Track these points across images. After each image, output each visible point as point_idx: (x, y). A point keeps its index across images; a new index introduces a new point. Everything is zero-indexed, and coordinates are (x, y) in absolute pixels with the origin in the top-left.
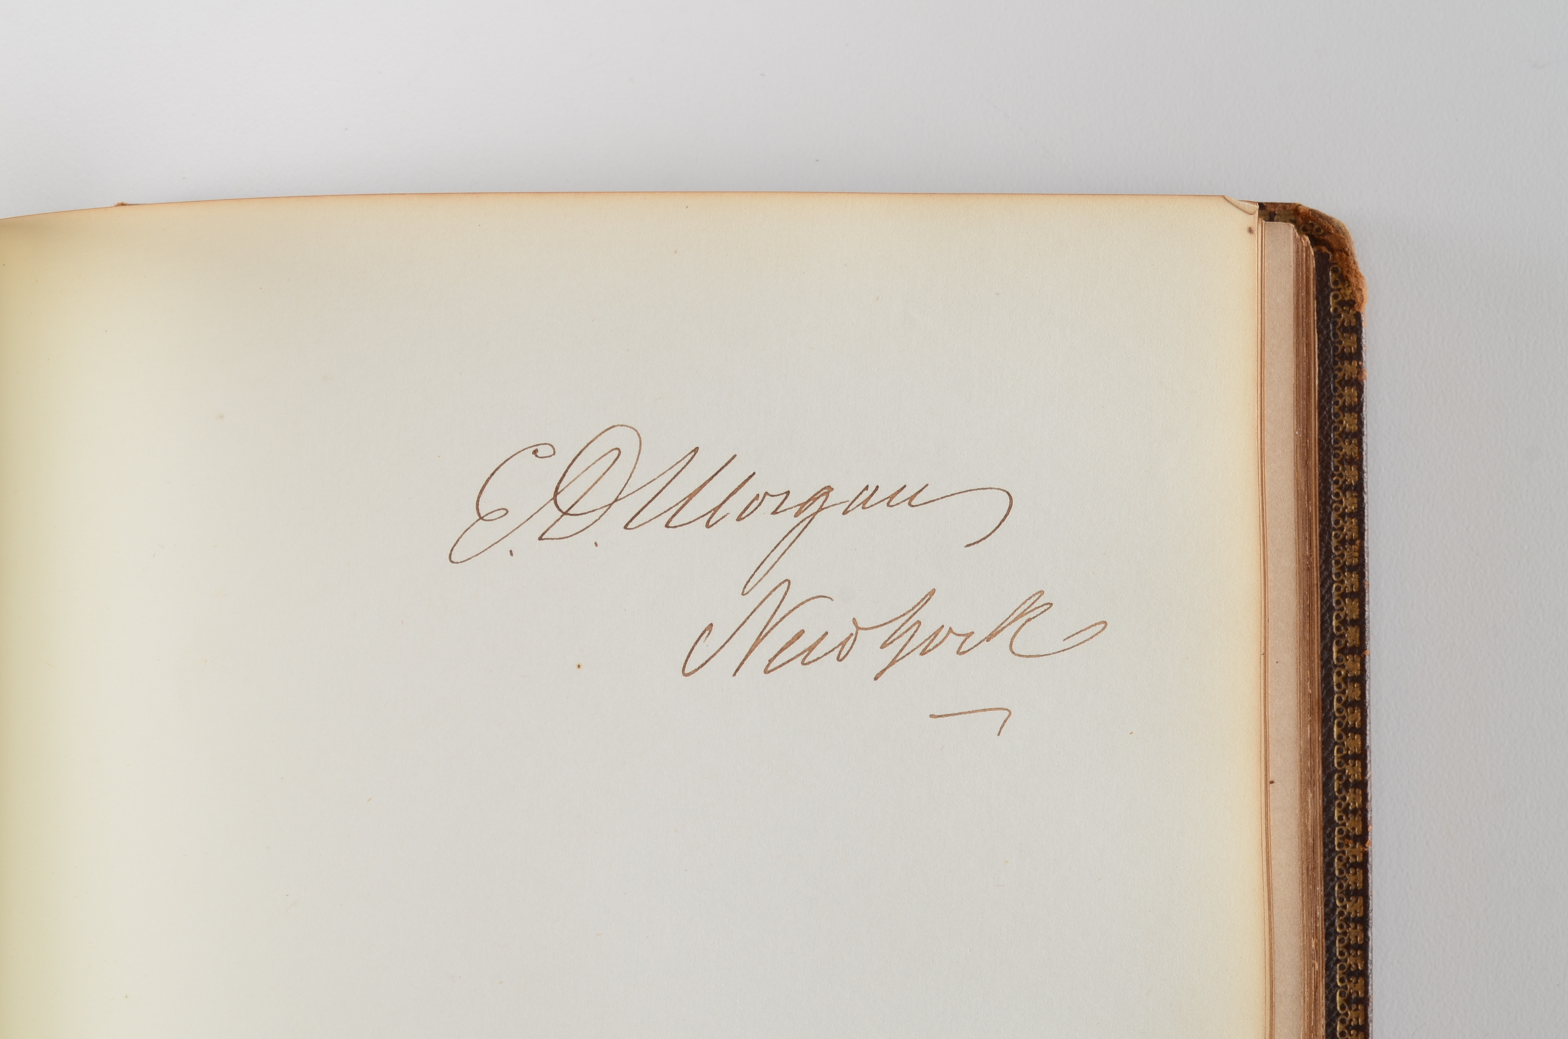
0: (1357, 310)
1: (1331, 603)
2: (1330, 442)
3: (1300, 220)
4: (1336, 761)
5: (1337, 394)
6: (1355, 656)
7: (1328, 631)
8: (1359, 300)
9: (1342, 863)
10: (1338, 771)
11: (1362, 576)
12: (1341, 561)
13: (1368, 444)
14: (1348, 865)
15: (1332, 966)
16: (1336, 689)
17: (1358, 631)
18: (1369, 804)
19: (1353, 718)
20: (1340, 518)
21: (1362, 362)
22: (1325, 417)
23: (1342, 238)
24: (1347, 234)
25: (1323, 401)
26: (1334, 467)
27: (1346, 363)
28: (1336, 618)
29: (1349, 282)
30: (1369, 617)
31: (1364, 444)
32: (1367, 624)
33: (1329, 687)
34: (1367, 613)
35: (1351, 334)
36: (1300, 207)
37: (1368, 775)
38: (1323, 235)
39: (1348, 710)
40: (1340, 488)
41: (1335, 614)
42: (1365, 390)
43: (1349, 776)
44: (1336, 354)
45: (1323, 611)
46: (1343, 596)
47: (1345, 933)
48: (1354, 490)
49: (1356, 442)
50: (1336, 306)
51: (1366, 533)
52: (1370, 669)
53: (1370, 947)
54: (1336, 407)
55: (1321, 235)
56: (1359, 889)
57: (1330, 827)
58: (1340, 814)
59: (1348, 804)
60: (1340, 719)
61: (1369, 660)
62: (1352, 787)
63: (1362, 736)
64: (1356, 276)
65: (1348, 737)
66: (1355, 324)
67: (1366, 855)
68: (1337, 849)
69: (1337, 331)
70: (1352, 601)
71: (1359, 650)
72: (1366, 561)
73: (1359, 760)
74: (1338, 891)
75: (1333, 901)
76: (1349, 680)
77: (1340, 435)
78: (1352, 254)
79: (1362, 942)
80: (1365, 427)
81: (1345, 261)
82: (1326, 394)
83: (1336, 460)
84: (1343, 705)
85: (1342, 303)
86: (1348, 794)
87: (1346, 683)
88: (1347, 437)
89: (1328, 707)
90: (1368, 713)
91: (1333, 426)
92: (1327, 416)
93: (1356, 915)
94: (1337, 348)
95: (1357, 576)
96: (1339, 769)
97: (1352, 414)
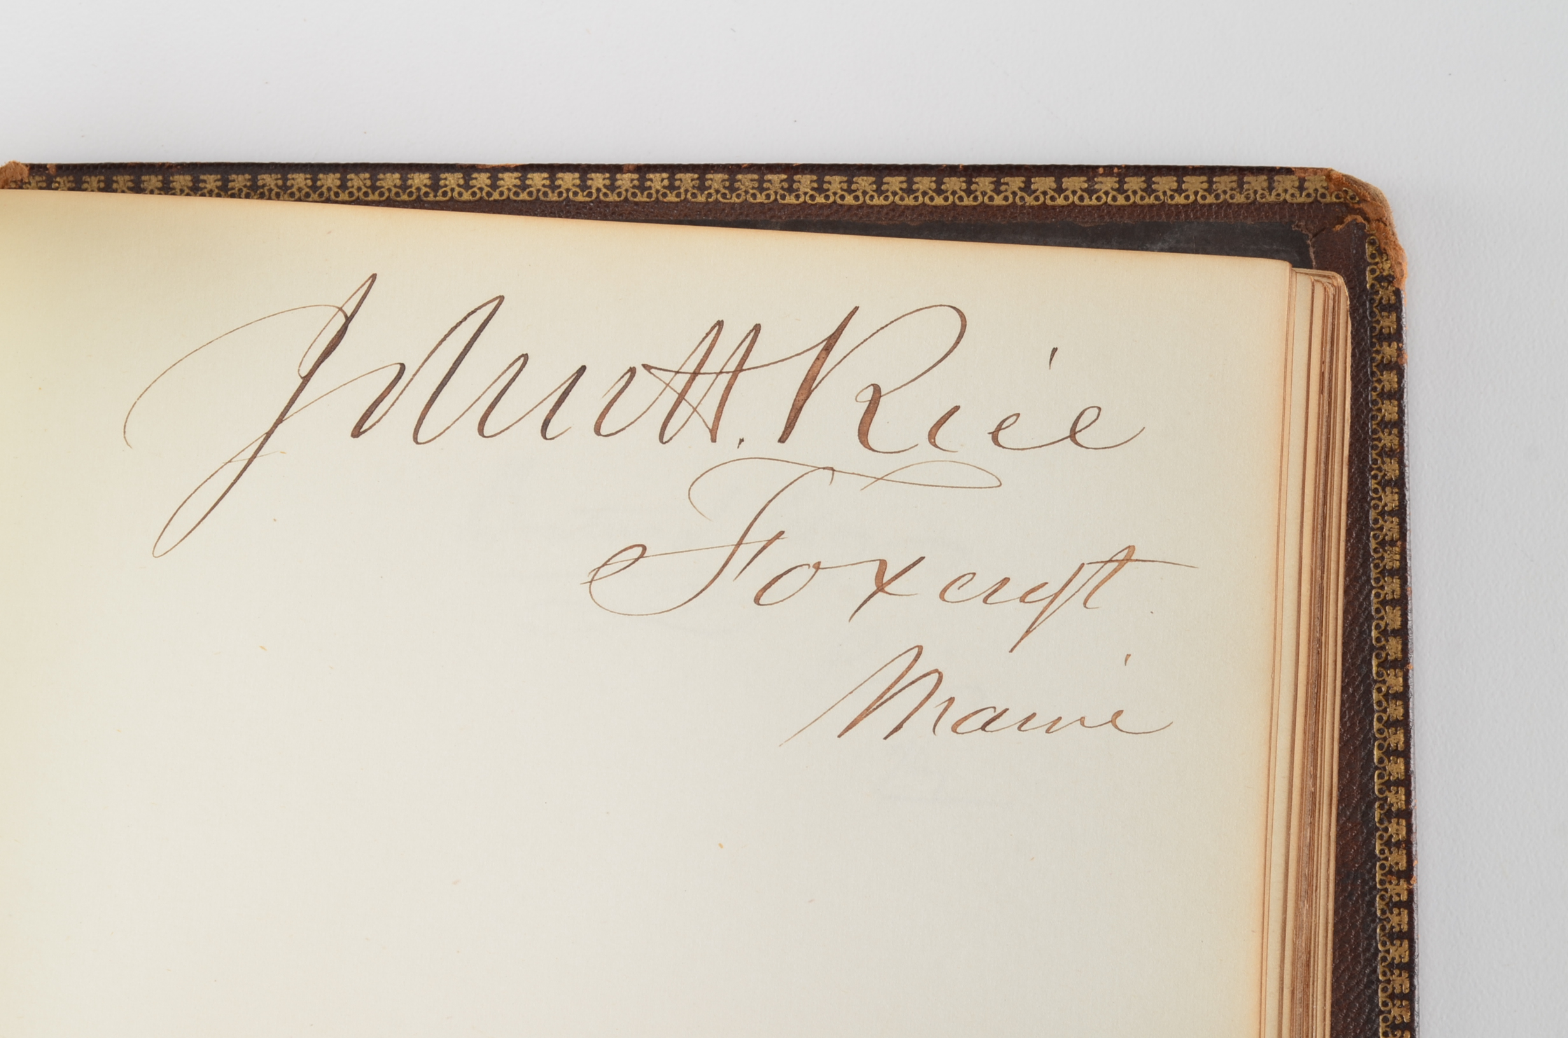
0: (1396, 286)
1: (1370, 612)
2: (1368, 433)
3: (1333, 186)
4: (1376, 788)
5: (1375, 379)
6: (1397, 670)
7: (1367, 642)
8: (1398, 276)
9: (1384, 903)
10: (1380, 799)
11: (1404, 582)
12: (1381, 565)
13: (1410, 435)
14: (1390, 905)
15: (1374, 1018)
16: (1375, 707)
17: (1400, 642)
18: (1413, 836)
19: (1396, 739)
20: (1379, 517)
21: (1403, 344)
22: (1362, 404)
23: (1380, 206)
24: (1384, 202)
25: (1359, 386)
26: (1372, 460)
27: (1385, 344)
28: (1376, 629)
29: (1387, 255)
30: (1412, 628)
31: (1405, 435)
32: (1410, 635)
33: (1369, 705)
34: (1409, 623)
35: (1390, 312)
36: (1332, 173)
37: (1413, 804)
38: (1358, 203)
39: (1390, 731)
40: (1377, 484)
41: (1374, 624)
42: (1405, 377)
43: (1392, 805)
44: (1373, 334)
45: (1361, 620)
46: (1384, 603)
47: (1388, 981)
48: (1394, 486)
49: (1396, 432)
50: (1373, 282)
51: (1408, 533)
52: (1413, 685)
53: (1416, 997)
54: (1374, 394)
55: (1356, 203)
56: (1403, 931)
57: (1371, 862)
58: (1381, 848)
59: (1391, 836)
60: (1381, 741)
61: (1413, 675)
62: (1395, 817)
63: (1405, 760)
64: (1395, 249)
65: (1389, 761)
66: (1393, 302)
67: (1411, 893)
68: (1378, 886)
69: (1375, 309)
70: (1393, 609)
71: (1402, 663)
72: (1409, 565)
73: (1402, 786)
74: (1380, 934)
75: (1374, 944)
76: (1390, 698)
77: (1378, 424)
78: (1390, 224)
79: (1407, 991)
80: (1406, 415)
81: (1383, 233)
82: (1363, 379)
83: (1374, 452)
84: (1383, 725)
85: (1380, 279)
86: (1390, 825)
87: (1387, 701)
88: (1386, 427)
89: (1368, 728)
90: (1412, 734)
91: (1370, 415)
92: (1364, 403)
93: (1401, 961)
94: (1375, 328)
95: (1398, 581)
96: (1381, 796)
97: (1392, 401)
